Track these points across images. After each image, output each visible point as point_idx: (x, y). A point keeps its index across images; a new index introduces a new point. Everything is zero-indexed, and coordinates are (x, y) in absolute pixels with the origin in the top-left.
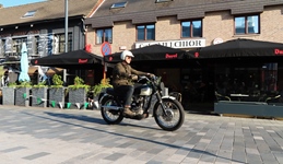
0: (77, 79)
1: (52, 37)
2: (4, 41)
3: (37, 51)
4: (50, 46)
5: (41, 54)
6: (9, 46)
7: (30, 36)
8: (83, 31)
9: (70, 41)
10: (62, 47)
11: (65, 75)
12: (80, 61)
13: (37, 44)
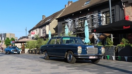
0: (123, 39)
1: (101, 15)
2: (74, 21)
3: (93, 24)
4: (100, 21)
5: (95, 26)
6: (77, 23)
7: (88, 16)
8: (122, 7)
9: (113, 15)
10: (108, 20)
11: (112, 38)
12: (124, 27)
13: (92, 20)
